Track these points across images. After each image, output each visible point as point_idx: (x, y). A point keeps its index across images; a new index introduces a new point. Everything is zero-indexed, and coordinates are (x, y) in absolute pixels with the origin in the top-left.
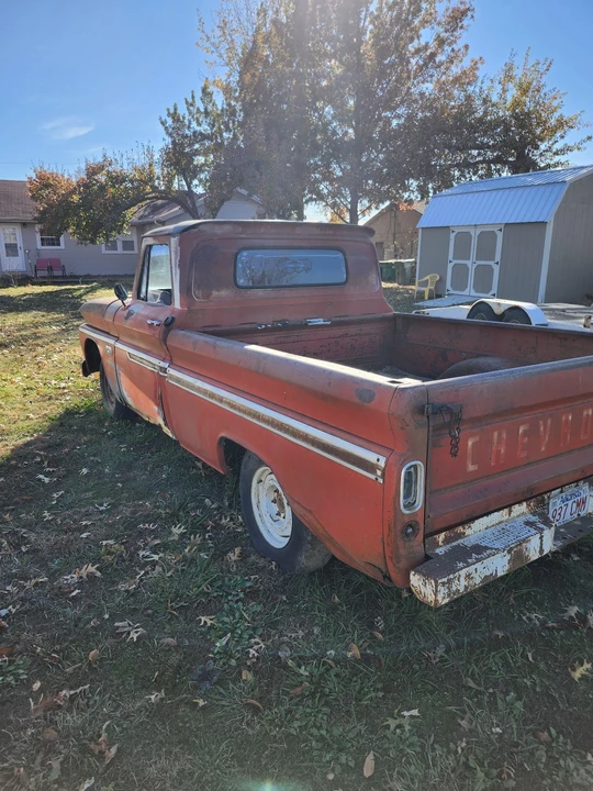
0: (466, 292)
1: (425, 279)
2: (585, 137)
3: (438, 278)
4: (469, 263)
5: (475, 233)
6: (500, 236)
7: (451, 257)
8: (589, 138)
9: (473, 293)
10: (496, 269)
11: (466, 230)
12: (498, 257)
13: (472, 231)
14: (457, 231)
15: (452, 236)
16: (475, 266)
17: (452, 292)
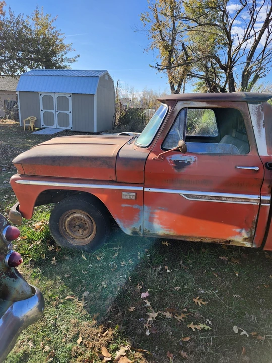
0: (54, 126)
1: (28, 119)
2: (76, 56)
3: (36, 119)
4: (54, 112)
5: (55, 97)
6: (70, 99)
7: (41, 108)
8: (78, 56)
9: (58, 127)
10: (70, 115)
11: (49, 94)
12: (70, 110)
13: (53, 95)
14: (43, 94)
15: (41, 97)
16: (57, 113)
17: (45, 126)
